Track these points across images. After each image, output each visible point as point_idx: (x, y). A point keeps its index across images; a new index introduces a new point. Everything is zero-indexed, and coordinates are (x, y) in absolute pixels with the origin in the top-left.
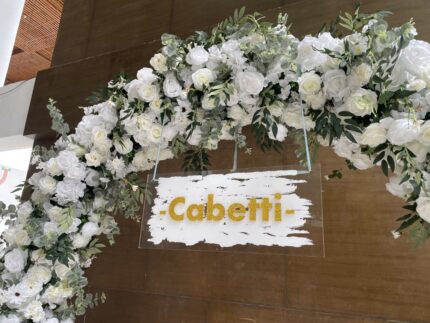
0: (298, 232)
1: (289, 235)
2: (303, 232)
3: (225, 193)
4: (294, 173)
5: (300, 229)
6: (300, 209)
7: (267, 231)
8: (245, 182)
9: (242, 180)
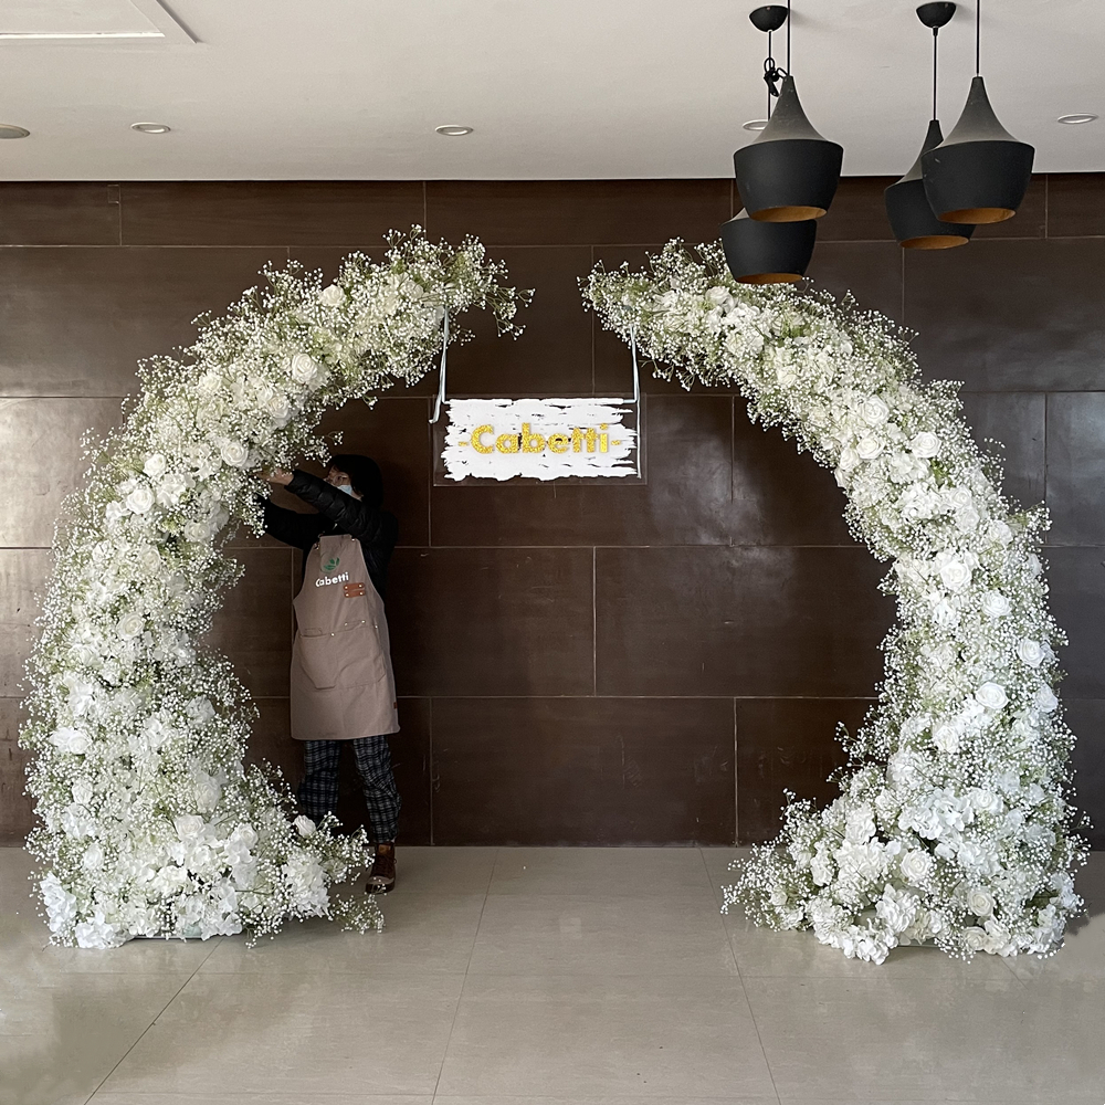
0: (623, 462)
1: (614, 466)
2: (628, 462)
3: (542, 421)
4: (620, 401)
5: (624, 459)
6: (625, 439)
7: (592, 462)
8: (565, 410)
9: (562, 407)
